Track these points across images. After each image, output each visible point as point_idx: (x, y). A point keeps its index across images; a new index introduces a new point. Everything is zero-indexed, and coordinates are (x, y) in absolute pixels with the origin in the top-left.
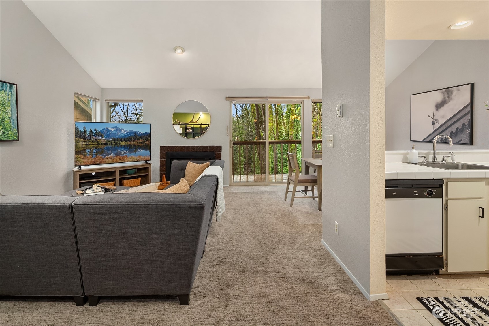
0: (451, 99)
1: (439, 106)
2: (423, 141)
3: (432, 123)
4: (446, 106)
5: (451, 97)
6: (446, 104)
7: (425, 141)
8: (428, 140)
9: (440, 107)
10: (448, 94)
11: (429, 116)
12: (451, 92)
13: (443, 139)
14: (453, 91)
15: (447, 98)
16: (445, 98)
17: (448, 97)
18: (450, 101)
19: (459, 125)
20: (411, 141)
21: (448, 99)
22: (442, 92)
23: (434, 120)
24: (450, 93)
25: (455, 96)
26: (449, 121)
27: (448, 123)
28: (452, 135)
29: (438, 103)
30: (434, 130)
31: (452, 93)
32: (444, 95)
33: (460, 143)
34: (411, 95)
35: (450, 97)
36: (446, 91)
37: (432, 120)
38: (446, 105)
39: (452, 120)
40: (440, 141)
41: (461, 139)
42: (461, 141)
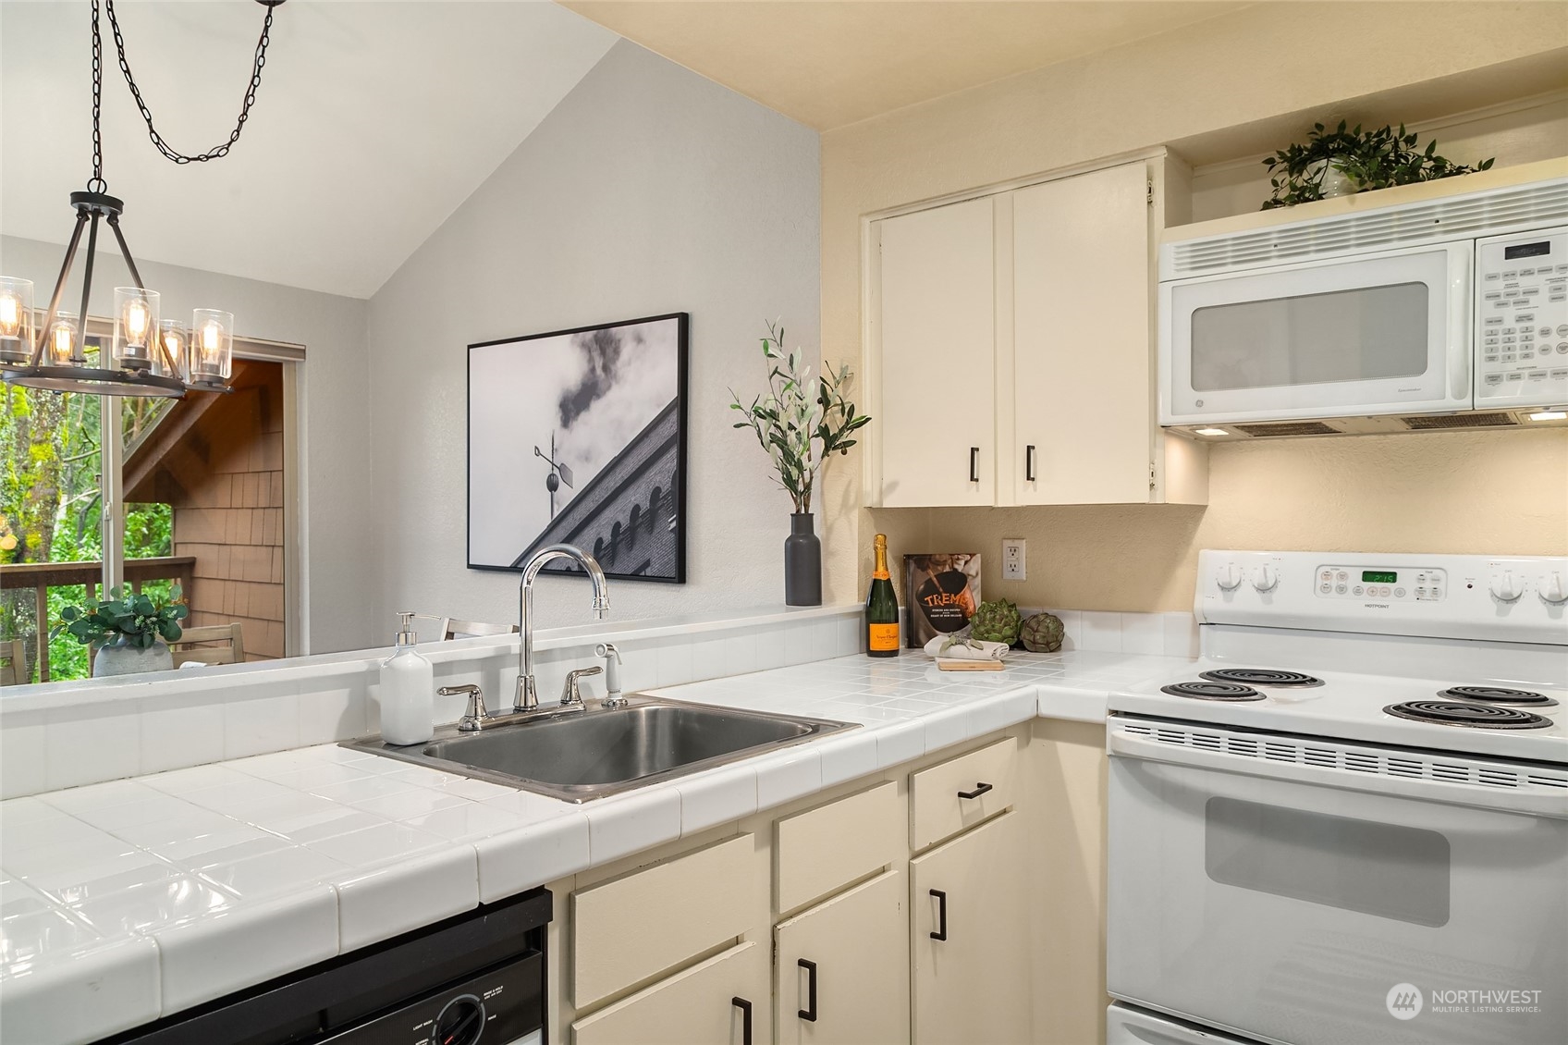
0: (615, 375)
1: (573, 405)
2: (513, 569)
3: (548, 482)
4: (596, 406)
5: (613, 368)
6: (599, 396)
7: (521, 565)
9: (578, 413)
10: (603, 353)
11: (538, 452)
12: (613, 344)
14: (619, 341)
15: (599, 371)
16: (593, 370)
17: (606, 368)
18: (609, 387)
19: (639, 495)
20: (470, 566)
21: (603, 375)
22: (584, 345)
23: (556, 471)
24: (609, 351)
25: (629, 364)
26: (608, 477)
28: (618, 539)
29: (567, 390)
30: (556, 514)
31: (617, 352)
32: (591, 360)
33: (643, 574)
34: (470, 347)
35: (610, 369)
36: (597, 339)
37: (546, 469)
38: (599, 401)
39: (617, 469)
41: (647, 556)
42: (647, 564)
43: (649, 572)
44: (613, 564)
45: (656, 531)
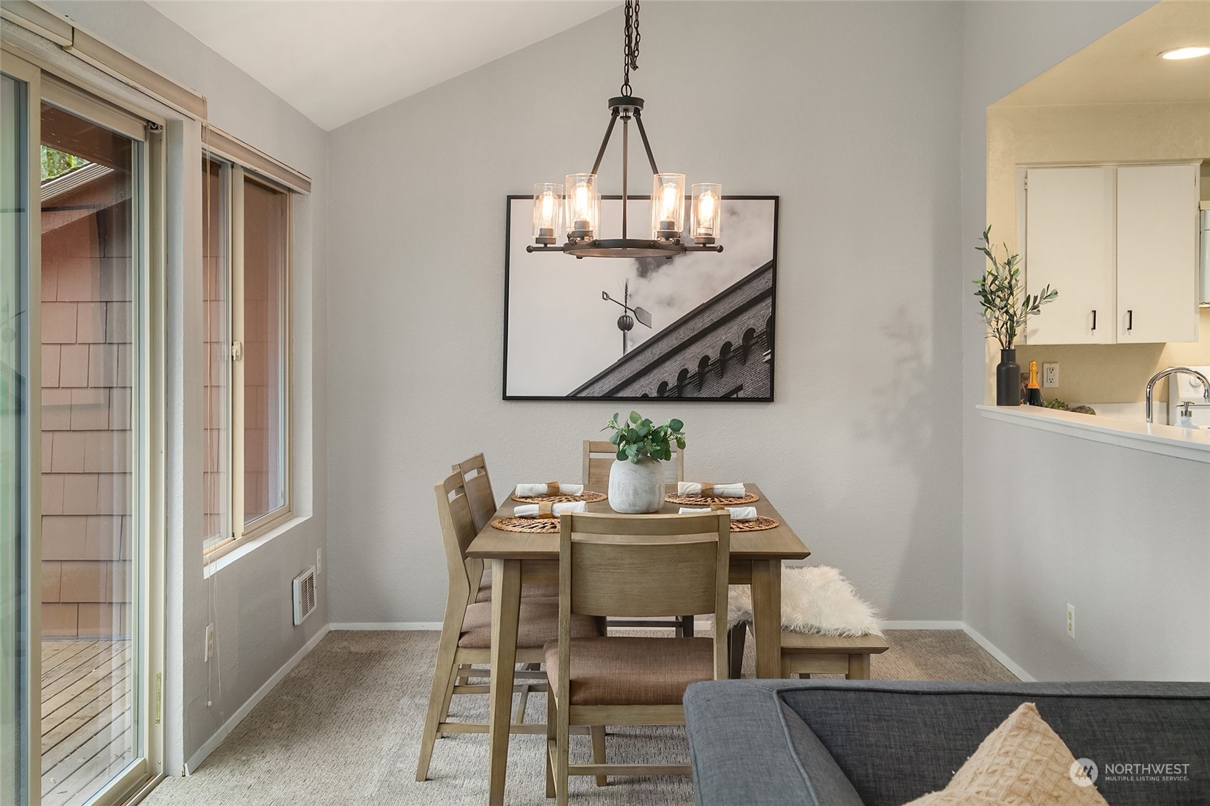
2: (573, 398)
3: (619, 323)
7: (583, 394)
8: (598, 390)
11: (606, 296)
13: (670, 386)
19: (732, 334)
20: (505, 398)
23: (630, 314)
26: (696, 320)
27: (691, 324)
28: (707, 369)
30: (629, 350)
33: (735, 396)
34: (511, 198)
39: (706, 314)
40: (655, 395)
41: (739, 382)
42: (740, 388)
43: (741, 394)
44: (700, 388)
45: (749, 363)
